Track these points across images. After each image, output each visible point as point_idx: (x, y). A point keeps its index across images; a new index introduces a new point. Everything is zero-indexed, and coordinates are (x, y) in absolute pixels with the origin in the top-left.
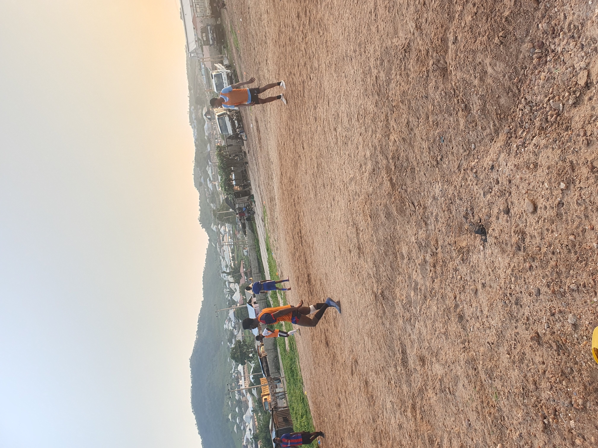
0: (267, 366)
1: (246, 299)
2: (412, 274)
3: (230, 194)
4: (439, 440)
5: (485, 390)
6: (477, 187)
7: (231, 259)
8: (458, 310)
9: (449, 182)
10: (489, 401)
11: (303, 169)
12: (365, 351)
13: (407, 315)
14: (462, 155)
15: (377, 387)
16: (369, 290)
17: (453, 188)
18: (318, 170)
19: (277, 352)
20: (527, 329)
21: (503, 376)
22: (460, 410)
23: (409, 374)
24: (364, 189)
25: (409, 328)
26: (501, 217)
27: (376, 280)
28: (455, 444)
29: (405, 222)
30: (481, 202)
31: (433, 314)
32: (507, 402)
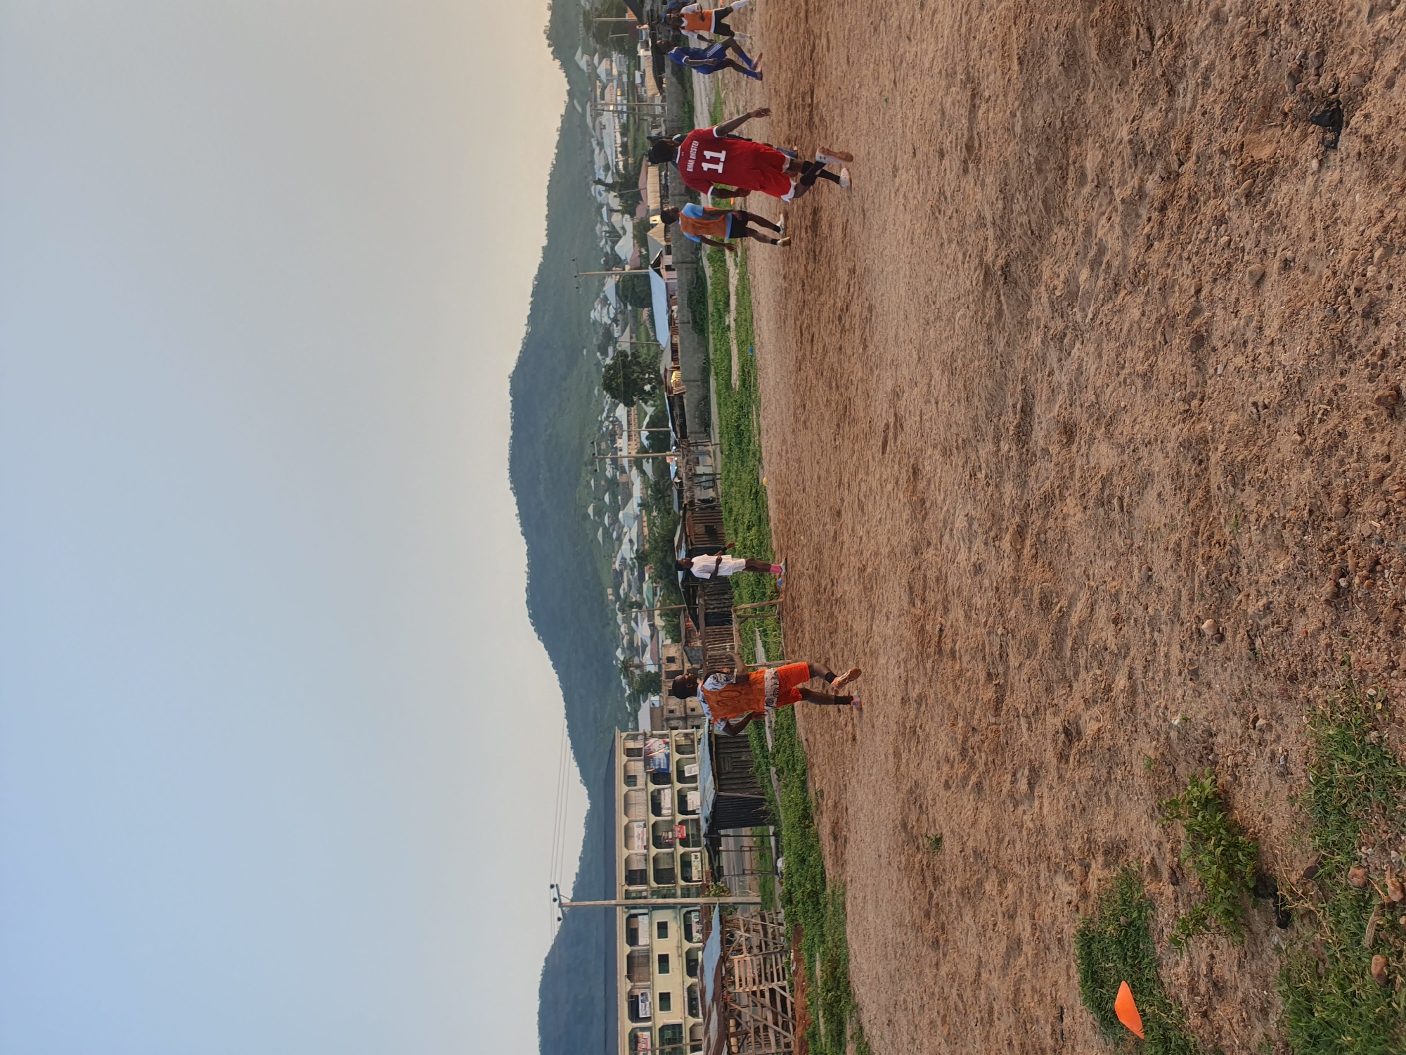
0: (683, 415)
1: (647, 257)
2: (1097, 224)
4: (1064, 602)
5: (1211, 508)
7: (619, 149)
8: (1197, 322)
10: (1213, 533)
12: (927, 402)
13: (1059, 325)
15: (940, 482)
16: (973, 257)
19: (708, 390)
20: (1371, 379)
21: (1269, 481)
22: (1136, 545)
23: (1027, 460)
25: (1053, 356)
26: (1399, 81)
27: (998, 232)
28: (1102, 612)
29: (1112, 84)
30: (1354, 35)
31: (1126, 325)
32: (1259, 538)
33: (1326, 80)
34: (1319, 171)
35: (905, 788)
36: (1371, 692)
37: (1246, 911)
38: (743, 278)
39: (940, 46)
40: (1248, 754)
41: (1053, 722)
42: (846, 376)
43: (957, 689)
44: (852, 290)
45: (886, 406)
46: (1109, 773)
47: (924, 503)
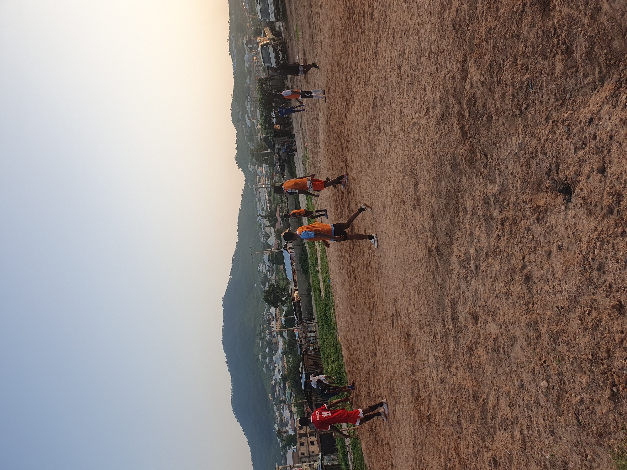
0: (300, 310)
1: (281, 244)
2: (475, 230)
3: (270, 132)
4: (484, 396)
6: (567, 141)
7: (268, 202)
8: (525, 271)
9: (533, 135)
12: (410, 304)
13: (465, 271)
14: (552, 104)
15: (420, 340)
16: (422, 243)
17: (536, 141)
19: (311, 298)
20: (607, 297)
21: (570, 341)
22: (513, 370)
23: (458, 330)
24: (429, 136)
25: (463, 285)
26: (592, 176)
27: (432, 234)
28: (503, 401)
29: (473, 175)
30: (569, 158)
31: (494, 272)
32: (571, 367)
33: (561, 175)
34: (566, 210)
38: (323, 253)
39: (399, 161)
42: (372, 292)
43: (439, 439)
44: (370, 256)
45: (391, 306)
47: (414, 350)
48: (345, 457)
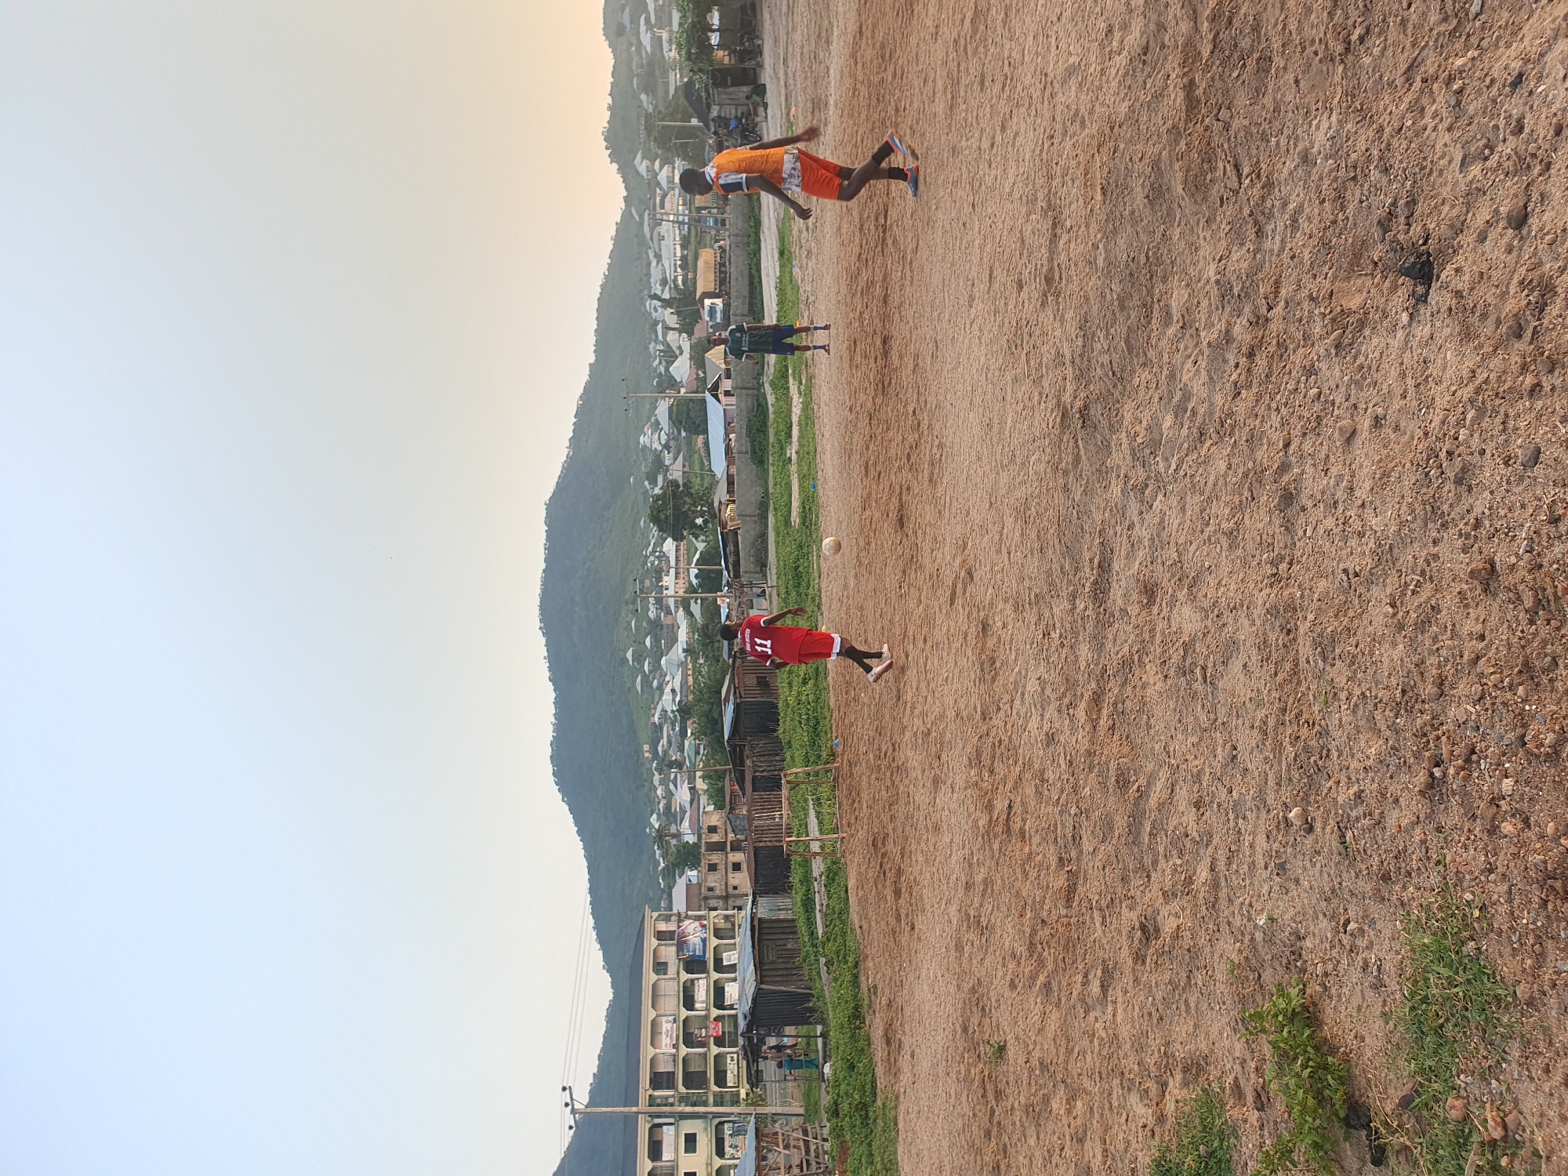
0: (737, 553)
1: (704, 380)
2: (1182, 368)
3: (700, 70)
4: (1142, 781)
5: (1299, 683)
6: (1447, 137)
7: (679, 263)
8: (1286, 478)
9: (1365, 115)
10: (1301, 711)
11: (929, 23)
12: (999, 551)
13: (1142, 474)
14: (1431, 30)
15: (1012, 640)
16: (1050, 397)
17: (1371, 133)
18: (975, 31)
19: (767, 526)
20: (1465, 550)
21: (1360, 656)
22: (1219, 721)
23: (1105, 620)
24: (1102, 104)
25: (1133, 508)
26: (1492, 235)
27: (1077, 372)
28: (1183, 794)
29: (1199, 220)
30: (1445, 184)
31: (1212, 479)
32: (1350, 718)
33: (1416, 230)
34: (1410, 325)
35: (967, 987)
36: (1468, 896)
37: (1336, 1143)
38: (807, 407)
39: (1021, 170)
40: (1338, 962)
41: (1129, 917)
43: (1025, 873)
46: (1188, 977)
47: (994, 662)
48: (808, 904)
